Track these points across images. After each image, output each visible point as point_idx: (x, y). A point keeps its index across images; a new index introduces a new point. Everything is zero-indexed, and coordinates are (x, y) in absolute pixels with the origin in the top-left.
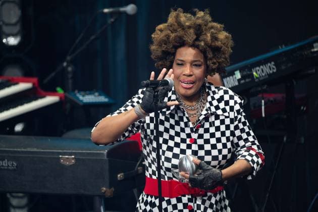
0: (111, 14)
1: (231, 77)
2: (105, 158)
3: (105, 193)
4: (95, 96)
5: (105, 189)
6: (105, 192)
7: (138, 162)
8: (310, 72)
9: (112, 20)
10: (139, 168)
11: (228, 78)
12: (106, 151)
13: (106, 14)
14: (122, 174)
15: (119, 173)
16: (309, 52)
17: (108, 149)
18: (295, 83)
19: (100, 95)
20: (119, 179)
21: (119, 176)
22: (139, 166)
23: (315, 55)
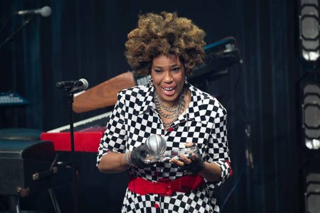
0: (26, 16)
1: (145, 78)
2: (21, 158)
3: (20, 193)
4: (10, 97)
5: (20, 189)
6: (21, 191)
7: (53, 162)
8: (222, 72)
9: (27, 22)
10: (54, 168)
11: (142, 79)
12: (22, 151)
13: (21, 16)
14: (37, 174)
15: (34, 173)
16: (221, 53)
17: (23, 150)
18: (207, 83)
19: (15, 96)
20: (34, 179)
21: (34, 175)
22: (54, 166)
23: (228, 56)
